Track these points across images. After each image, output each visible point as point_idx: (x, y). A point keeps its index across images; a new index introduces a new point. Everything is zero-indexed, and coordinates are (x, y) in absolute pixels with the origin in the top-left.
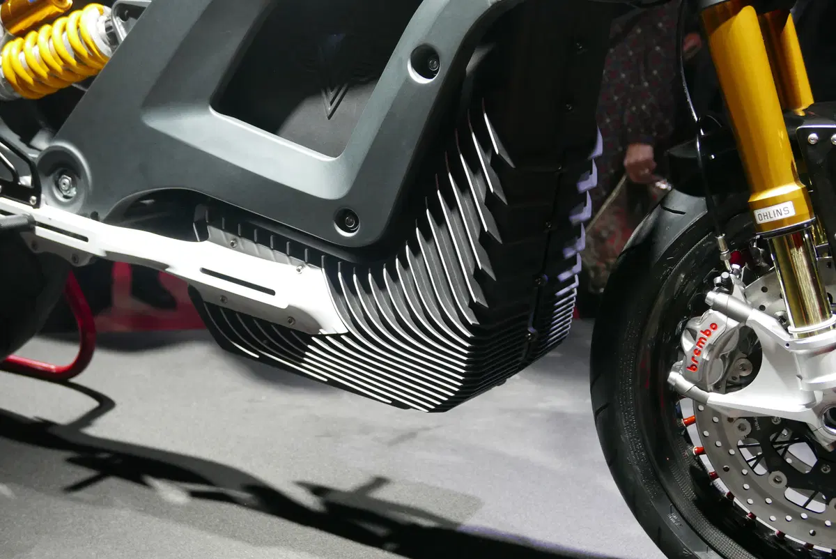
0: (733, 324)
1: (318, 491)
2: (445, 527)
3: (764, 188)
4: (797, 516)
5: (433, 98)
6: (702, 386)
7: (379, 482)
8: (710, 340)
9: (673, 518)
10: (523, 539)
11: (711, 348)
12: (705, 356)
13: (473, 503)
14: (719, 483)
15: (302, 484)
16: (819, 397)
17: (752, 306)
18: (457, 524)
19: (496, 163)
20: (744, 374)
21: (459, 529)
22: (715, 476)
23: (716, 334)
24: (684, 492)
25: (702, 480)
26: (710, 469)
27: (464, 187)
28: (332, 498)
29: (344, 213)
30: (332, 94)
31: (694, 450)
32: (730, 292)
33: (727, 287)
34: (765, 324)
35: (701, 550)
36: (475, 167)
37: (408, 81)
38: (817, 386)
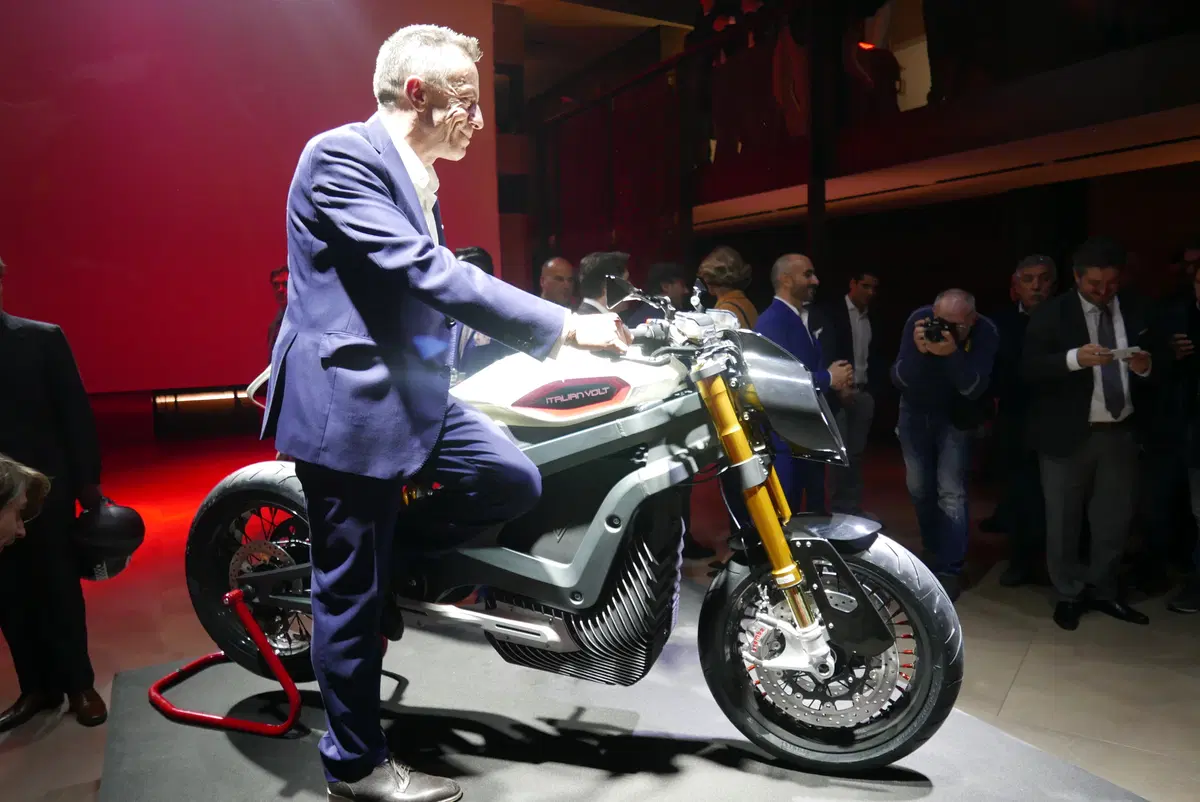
0: (771, 628)
1: (551, 722)
2: (626, 733)
3: (780, 568)
4: (809, 713)
5: (619, 541)
6: (760, 658)
7: (580, 711)
8: (761, 636)
9: (750, 720)
10: (667, 734)
11: (762, 640)
12: (759, 644)
13: (635, 716)
14: (768, 697)
15: (540, 719)
16: (815, 660)
17: (778, 618)
18: (632, 731)
19: (650, 564)
20: (777, 648)
21: (634, 734)
22: (765, 694)
23: (764, 633)
24: (754, 706)
25: (760, 697)
26: (763, 691)
27: (635, 576)
28: (561, 726)
29: (575, 593)
30: (558, 531)
31: (754, 683)
32: (767, 613)
33: (766, 610)
34: (785, 627)
35: (765, 733)
36: (640, 567)
37: (606, 532)
38: (814, 656)
